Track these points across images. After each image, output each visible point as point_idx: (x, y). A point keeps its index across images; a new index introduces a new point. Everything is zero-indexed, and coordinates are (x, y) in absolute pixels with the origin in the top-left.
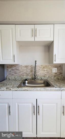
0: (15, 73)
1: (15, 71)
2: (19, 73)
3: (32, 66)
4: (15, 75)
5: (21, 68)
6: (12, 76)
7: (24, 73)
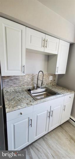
0: (14, 84)
1: (14, 81)
2: (19, 83)
3: (33, 74)
4: (14, 86)
5: (22, 77)
6: (10, 87)
7: (25, 82)
